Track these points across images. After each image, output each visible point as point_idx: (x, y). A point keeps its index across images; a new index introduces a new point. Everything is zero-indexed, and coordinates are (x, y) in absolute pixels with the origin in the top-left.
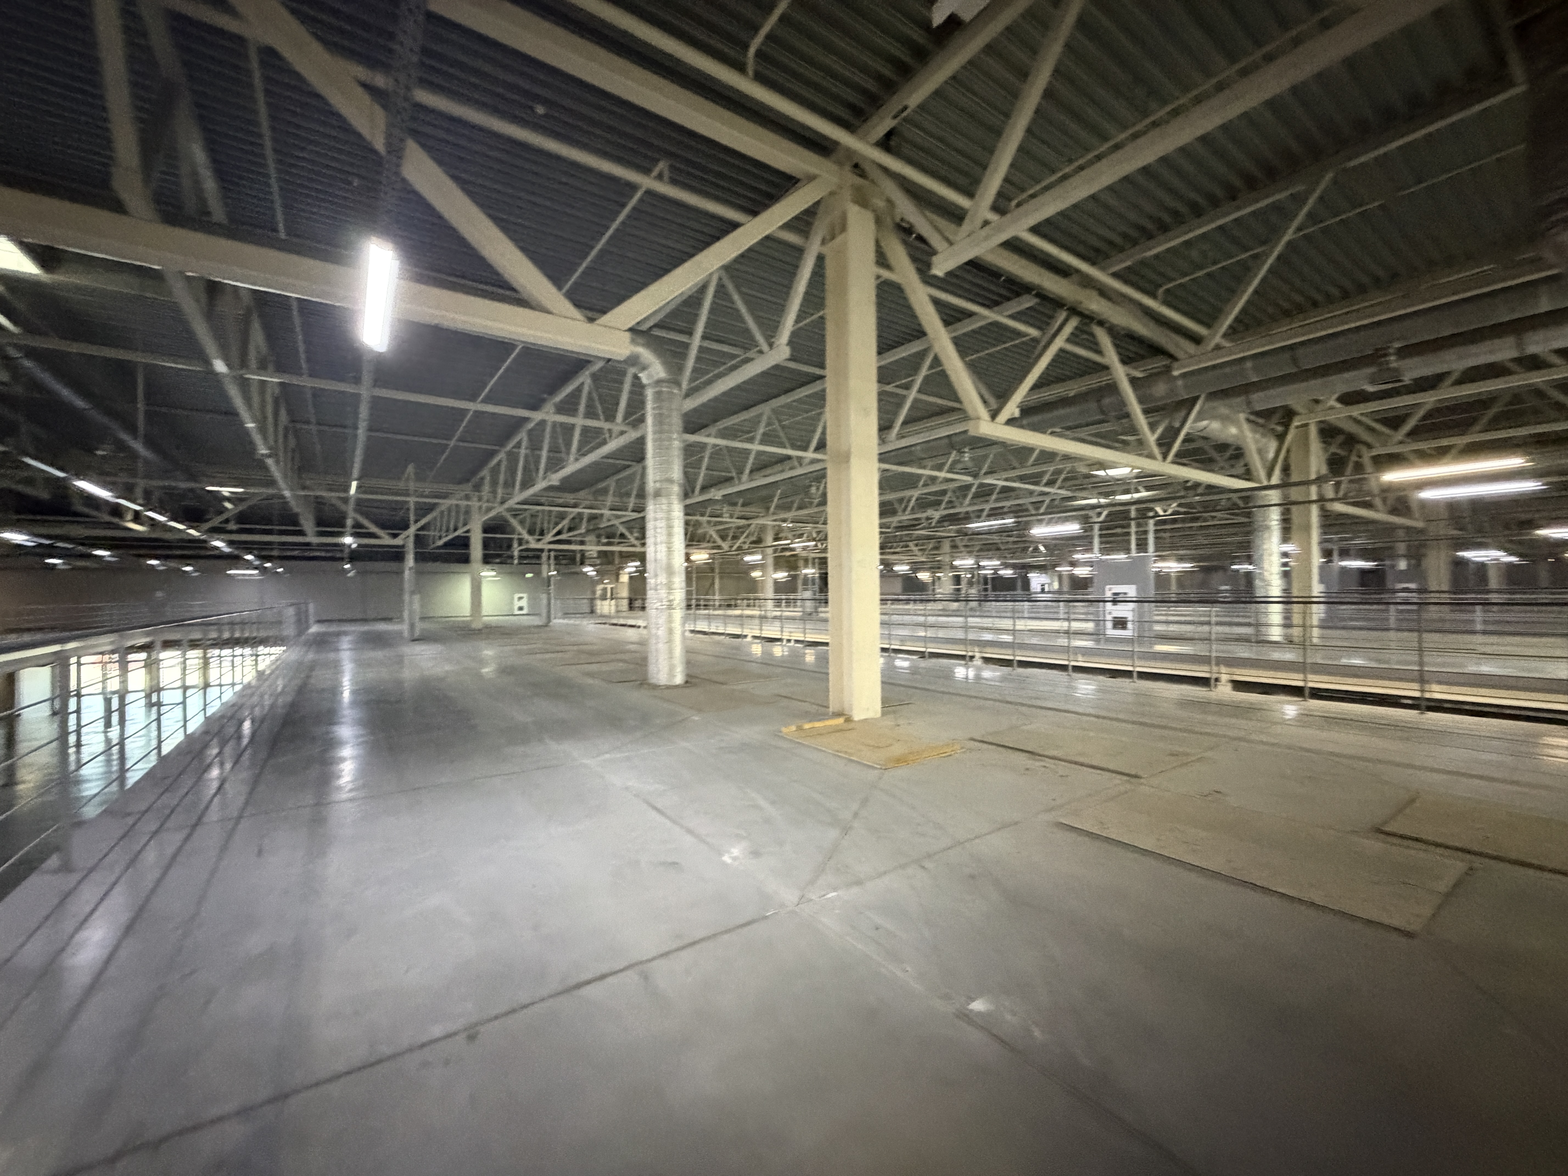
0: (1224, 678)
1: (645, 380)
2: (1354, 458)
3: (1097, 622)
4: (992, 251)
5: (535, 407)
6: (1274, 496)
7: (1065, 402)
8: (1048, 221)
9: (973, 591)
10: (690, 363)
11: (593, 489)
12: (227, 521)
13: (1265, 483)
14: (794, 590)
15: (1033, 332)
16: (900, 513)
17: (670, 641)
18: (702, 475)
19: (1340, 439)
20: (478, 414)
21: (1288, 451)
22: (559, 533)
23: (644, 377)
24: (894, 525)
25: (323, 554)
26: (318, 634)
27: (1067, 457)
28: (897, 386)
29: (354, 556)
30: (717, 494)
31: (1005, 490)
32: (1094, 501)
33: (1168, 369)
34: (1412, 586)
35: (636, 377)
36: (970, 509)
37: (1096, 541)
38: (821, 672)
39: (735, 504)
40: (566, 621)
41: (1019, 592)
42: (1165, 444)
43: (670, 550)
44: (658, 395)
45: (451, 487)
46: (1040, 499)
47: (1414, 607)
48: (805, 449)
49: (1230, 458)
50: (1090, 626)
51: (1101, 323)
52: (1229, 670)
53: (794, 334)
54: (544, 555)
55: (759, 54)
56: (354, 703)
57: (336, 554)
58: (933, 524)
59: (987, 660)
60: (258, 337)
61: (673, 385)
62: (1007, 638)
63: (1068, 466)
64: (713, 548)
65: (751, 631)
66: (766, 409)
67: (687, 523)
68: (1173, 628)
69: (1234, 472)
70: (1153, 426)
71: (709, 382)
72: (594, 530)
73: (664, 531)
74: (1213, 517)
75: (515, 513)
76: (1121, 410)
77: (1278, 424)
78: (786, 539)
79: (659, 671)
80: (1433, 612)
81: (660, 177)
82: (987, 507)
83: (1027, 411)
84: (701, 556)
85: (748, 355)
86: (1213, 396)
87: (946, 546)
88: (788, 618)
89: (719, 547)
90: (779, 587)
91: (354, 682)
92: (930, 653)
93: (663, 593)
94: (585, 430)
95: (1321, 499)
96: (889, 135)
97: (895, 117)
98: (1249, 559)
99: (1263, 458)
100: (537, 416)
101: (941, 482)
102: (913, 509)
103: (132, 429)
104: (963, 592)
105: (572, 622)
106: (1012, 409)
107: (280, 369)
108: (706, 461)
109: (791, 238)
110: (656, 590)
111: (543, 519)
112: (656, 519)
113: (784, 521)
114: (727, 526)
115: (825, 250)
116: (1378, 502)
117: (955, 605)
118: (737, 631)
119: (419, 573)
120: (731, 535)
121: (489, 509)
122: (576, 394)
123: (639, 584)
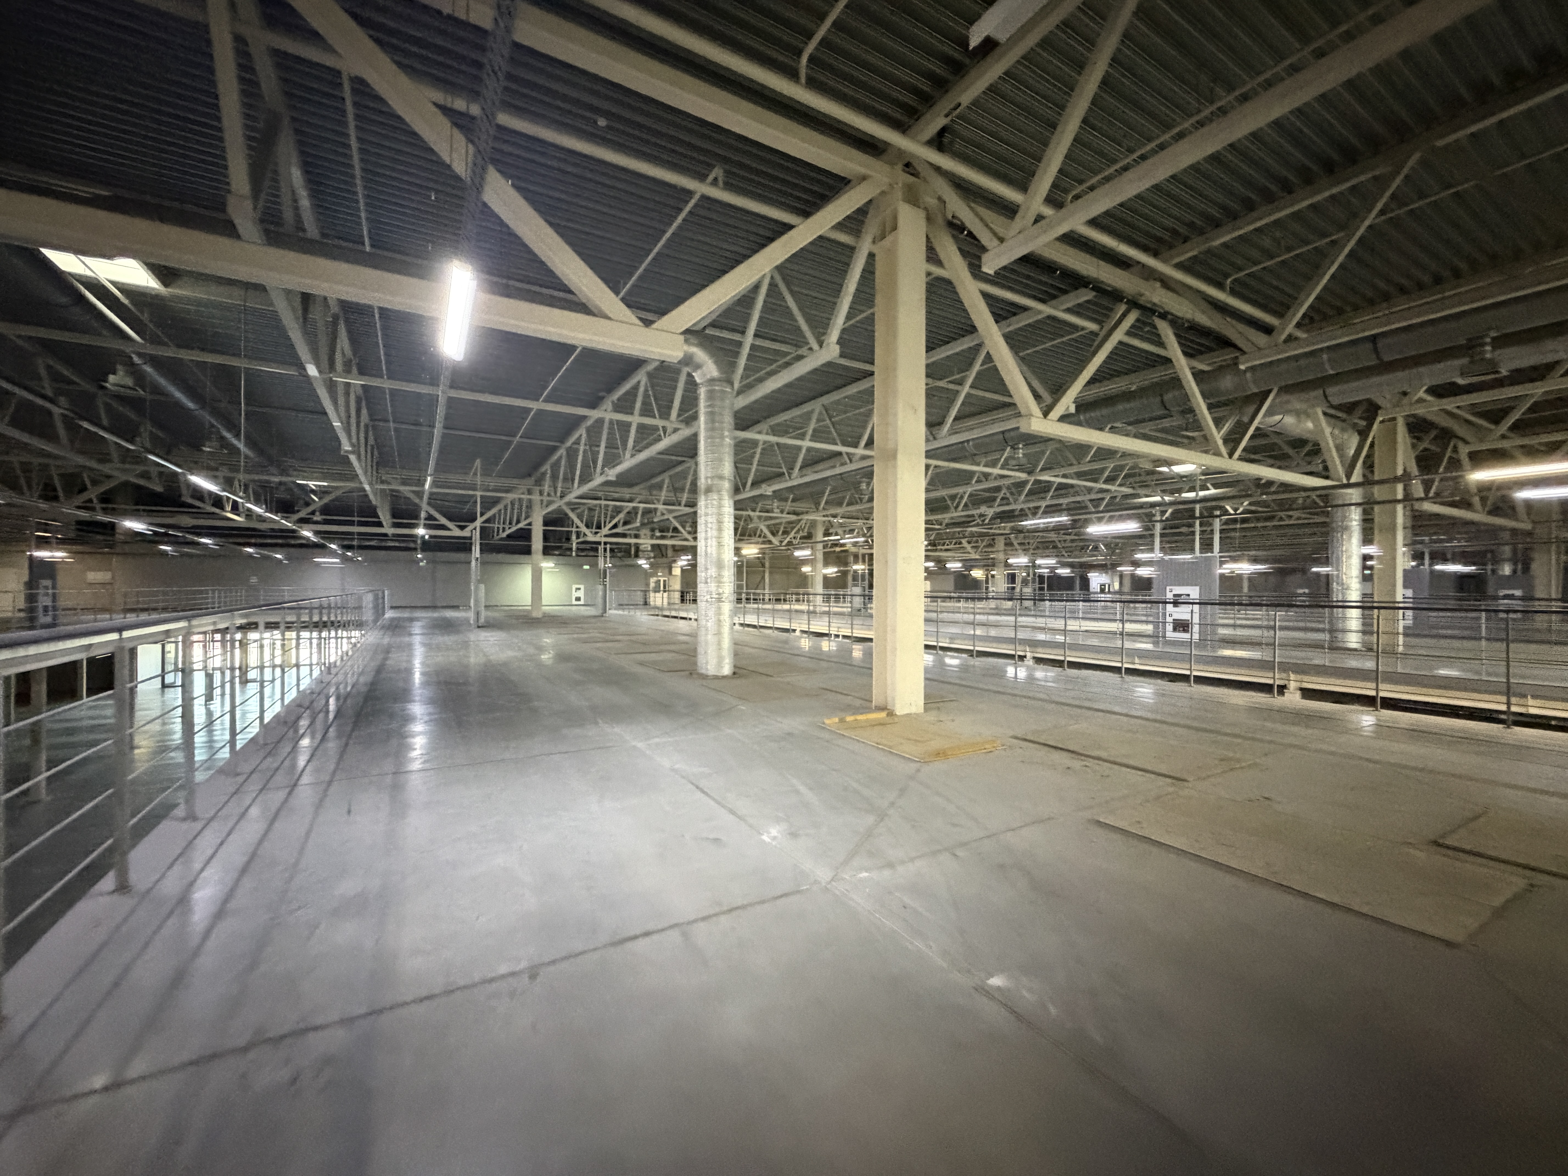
0: (1293, 685)
1: (698, 380)
2: (1448, 453)
3: (1156, 624)
4: (1047, 245)
5: (593, 406)
6: (1355, 495)
7: (1127, 396)
8: (1107, 213)
9: (1028, 590)
10: (742, 361)
11: (649, 483)
12: (313, 513)
13: (1345, 481)
14: (844, 586)
15: (1092, 326)
16: (953, 509)
17: (719, 633)
18: (753, 470)
19: (1433, 433)
20: (540, 412)
21: (1372, 445)
22: (615, 526)
23: (698, 377)
24: (946, 521)
25: (397, 544)
26: (392, 620)
27: (1125, 455)
28: (951, 382)
29: (427, 546)
30: (768, 490)
31: (1061, 487)
32: (1157, 499)
33: (1235, 363)
34: (1518, 593)
35: (689, 375)
36: (1024, 506)
37: (1157, 541)
38: (866, 668)
39: (786, 500)
40: (620, 612)
41: (1077, 591)
42: (1232, 441)
43: (720, 545)
44: (711, 395)
45: (515, 481)
46: (1100, 496)
47: (1519, 615)
48: (856, 446)
49: (1307, 454)
50: (1149, 628)
51: (1164, 316)
52: (1299, 677)
53: (844, 331)
54: (601, 548)
55: (811, 59)
56: (425, 684)
57: (407, 544)
58: (987, 521)
59: (1039, 661)
60: (344, 342)
61: (725, 384)
62: (1060, 638)
63: (1130, 462)
64: (764, 543)
65: (800, 625)
66: (816, 406)
67: (737, 518)
68: (1239, 632)
69: (1310, 468)
70: (1218, 422)
71: (761, 380)
72: (649, 523)
73: (715, 527)
74: (1290, 517)
75: (573, 506)
76: (1185, 404)
77: (1360, 418)
78: (836, 534)
79: (707, 663)
80: (1540, 621)
81: (715, 182)
82: (1043, 504)
83: (1082, 406)
84: (751, 551)
85: (800, 352)
86: (1285, 389)
87: (1000, 543)
88: (836, 614)
89: (770, 542)
90: (828, 582)
91: (423, 664)
92: (978, 652)
93: (713, 587)
94: (641, 428)
95: (1408, 498)
96: (943, 131)
97: (947, 116)
98: (1326, 562)
99: (1342, 456)
100: (594, 414)
101: (995, 478)
102: (966, 505)
103: (235, 429)
104: (1018, 590)
105: (626, 613)
106: (1067, 403)
107: (362, 372)
108: (757, 456)
109: (843, 238)
110: (706, 583)
111: (600, 513)
112: (706, 515)
113: (835, 516)
114: (777, 521)
115: (875, 249)
116: (1476, 500)
117: (1009, 604)
118: (786, 625)
119: (484, 563)
120: (782, 529)
121: (549, 503)
122: (632, 394)
123: (690, 576)
